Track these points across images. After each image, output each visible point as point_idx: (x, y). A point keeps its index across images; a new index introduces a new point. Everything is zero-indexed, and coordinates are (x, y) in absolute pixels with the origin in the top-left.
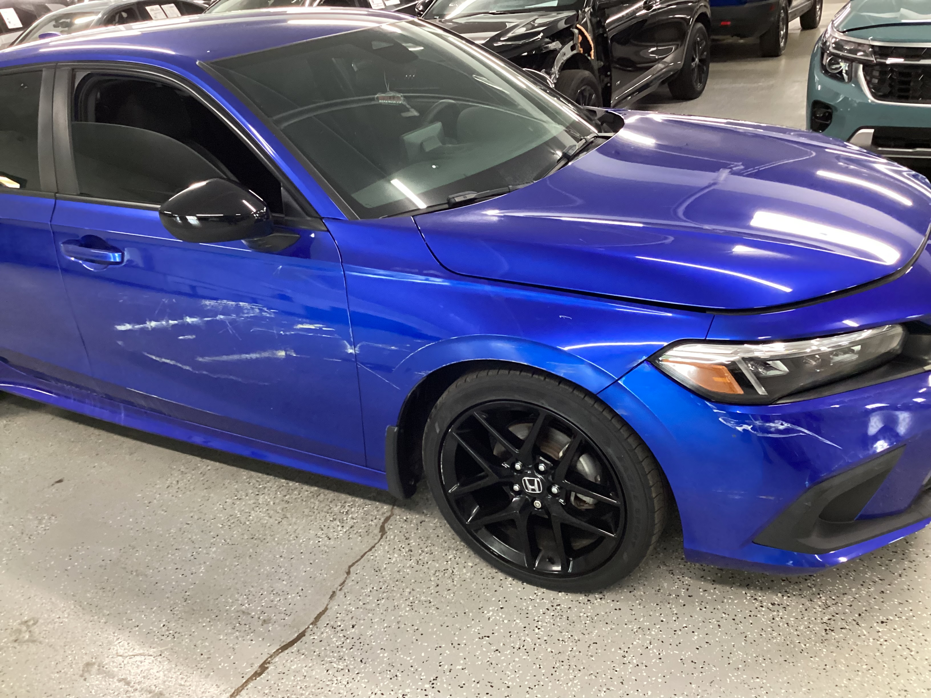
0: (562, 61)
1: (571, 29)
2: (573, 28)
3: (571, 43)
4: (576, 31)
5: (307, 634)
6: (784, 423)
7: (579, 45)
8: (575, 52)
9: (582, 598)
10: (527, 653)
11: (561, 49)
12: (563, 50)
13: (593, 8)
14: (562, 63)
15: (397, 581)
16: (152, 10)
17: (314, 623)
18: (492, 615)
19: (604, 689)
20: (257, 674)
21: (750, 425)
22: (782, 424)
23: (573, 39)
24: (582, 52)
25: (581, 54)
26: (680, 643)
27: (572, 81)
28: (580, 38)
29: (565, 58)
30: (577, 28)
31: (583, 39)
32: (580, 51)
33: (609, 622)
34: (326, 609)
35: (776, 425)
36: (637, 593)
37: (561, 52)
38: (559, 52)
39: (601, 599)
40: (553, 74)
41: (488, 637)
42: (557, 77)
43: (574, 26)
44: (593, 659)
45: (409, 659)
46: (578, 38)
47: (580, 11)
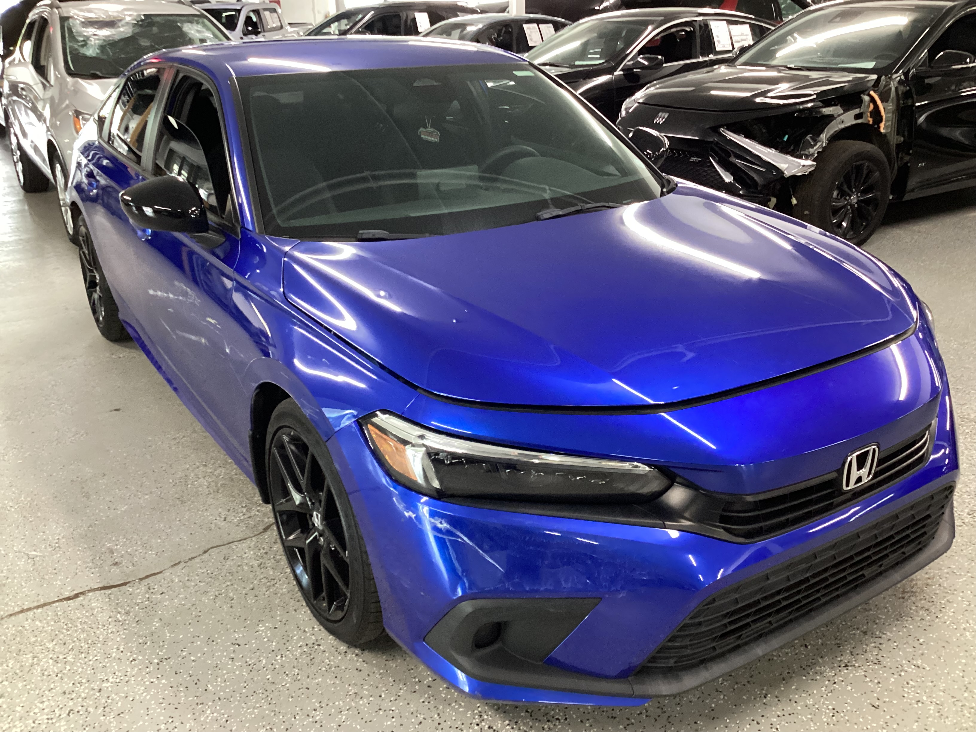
0: (837, 129)
1: (862, 95)
2: (864, 95)
3: (857, 111)
4: (866, 98)
5: (128, 585)
6: (443, 522)
7: (869, 114)
8: (860, 121)
9: (343, 647)
10: (251, 671)
11: (839, 115)
12: (842, 117)
13: (906, 74)
14: (836, 131)
15: (229, 573)
16: (528, 28)
17: (141, 579)
18: (262, 631)
19: (268, 728)
20: (68, 599)
21: (414, 514)
22: (441, 523)
23: (860, 107)
24: (871, 122)
25: (869, 124)
26: (371, 721)
27: (844, 152)
28: (872, 106)
29: (842, 126)
30: (869, 95)
31: (874, 108)
32: (869, 121)
33: (339, 677)
34: (161, 572)
35: (435, 522)
36: (392, 664)
37: (838, 119)
38: (836, 118)
39: (357, 655)
40: (819, 141)
41: (239, 645)
42: (824, 145)
43: (867, 93)
44: (290, 700)
45: (168, 635)
46: (869, 106)
47: (883, 77)
